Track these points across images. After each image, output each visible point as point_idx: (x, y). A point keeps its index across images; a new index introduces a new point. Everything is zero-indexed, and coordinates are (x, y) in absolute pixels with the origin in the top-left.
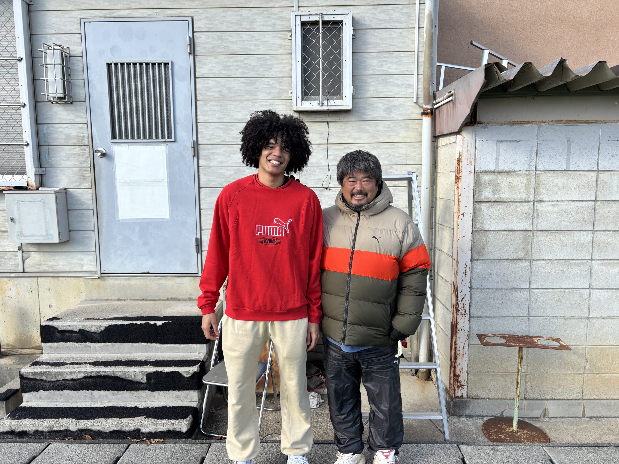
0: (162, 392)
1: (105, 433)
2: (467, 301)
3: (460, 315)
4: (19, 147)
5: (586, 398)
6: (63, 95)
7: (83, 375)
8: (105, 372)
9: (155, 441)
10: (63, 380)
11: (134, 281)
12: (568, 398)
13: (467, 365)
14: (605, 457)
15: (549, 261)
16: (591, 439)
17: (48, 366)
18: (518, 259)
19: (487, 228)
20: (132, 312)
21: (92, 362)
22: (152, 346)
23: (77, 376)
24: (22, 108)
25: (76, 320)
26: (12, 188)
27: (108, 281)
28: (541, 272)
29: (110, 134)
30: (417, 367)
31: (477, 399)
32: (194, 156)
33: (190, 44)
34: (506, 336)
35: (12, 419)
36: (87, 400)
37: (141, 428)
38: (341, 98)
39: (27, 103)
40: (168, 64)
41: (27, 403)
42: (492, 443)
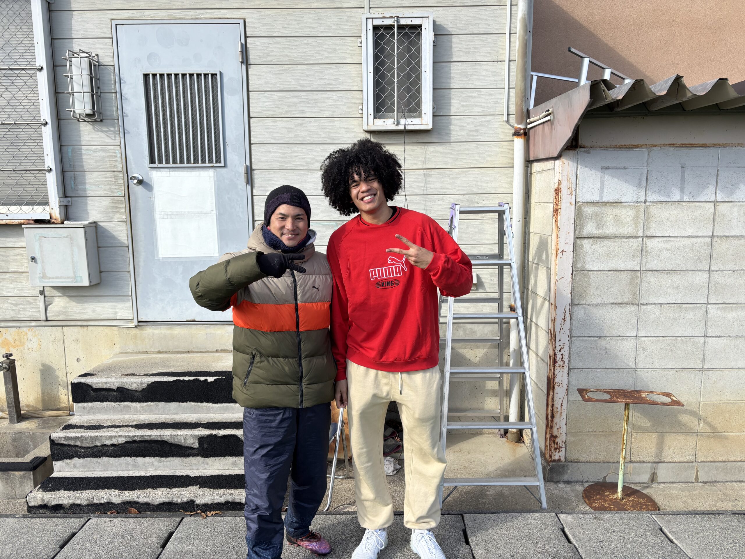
0: (216, 458)
1: (154, 505)
2: (566, 351)
3: (557, 367)
4: (40, 172)
5: (700, 460)
6: (92, 111)
7: (125, 440)
8: (151, 436)
9: (211, 514)
10: (102, 446)
11: (178, 330)
12: (679, 460)
13: (566, 424)
14: (721, 525)
15: (659, 305)
16: (705, 506)
17: (82, 430)
18: (624, 303)
19: (589, 268)
20: (177, 367)
21: (134, 424)
22: (202, 406)
23: (118, 441)
24: (43, 127)
25: (113, 376)
26: (33, 222)
27: (146, 330)
28: (650, 317)
29: (148, 158)
30: (506, 427)
31: (577, 462)
32: (247, 183)
33: (242, 52)
34: (611, 390)
35: (44, 491)
36: (130, 467)
37: (195, 499)
38: (420, 116)
39: (49, 121)
40: (216, 74)
41: (59, 472)
42: (594, 512)
